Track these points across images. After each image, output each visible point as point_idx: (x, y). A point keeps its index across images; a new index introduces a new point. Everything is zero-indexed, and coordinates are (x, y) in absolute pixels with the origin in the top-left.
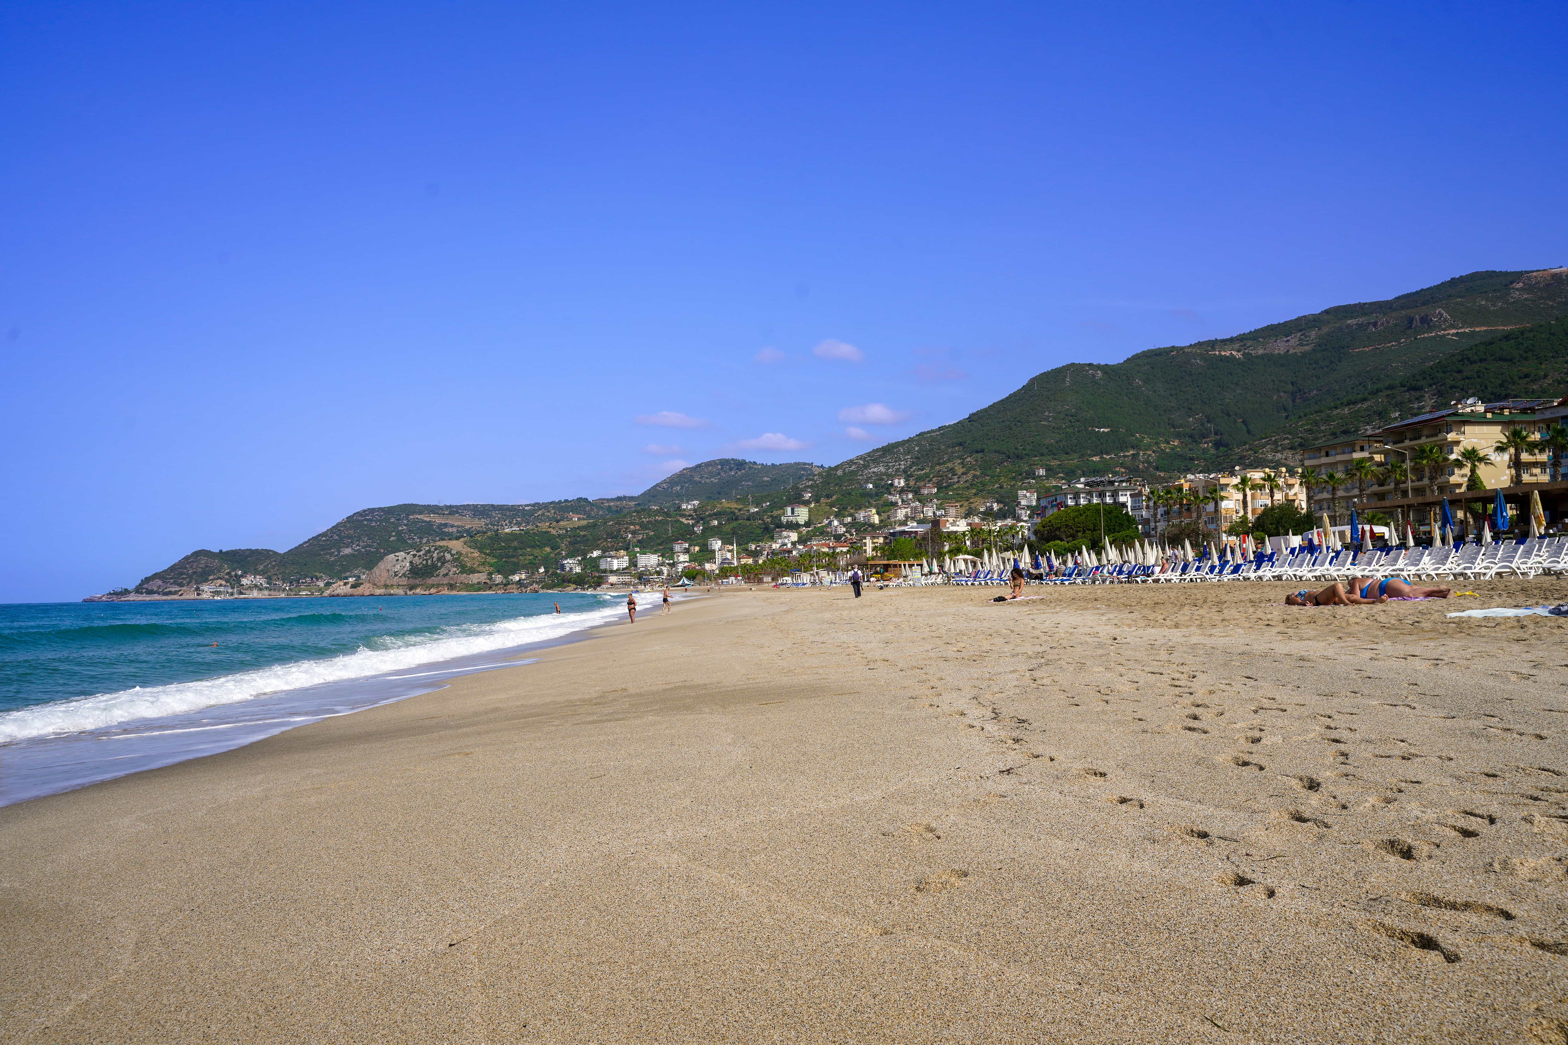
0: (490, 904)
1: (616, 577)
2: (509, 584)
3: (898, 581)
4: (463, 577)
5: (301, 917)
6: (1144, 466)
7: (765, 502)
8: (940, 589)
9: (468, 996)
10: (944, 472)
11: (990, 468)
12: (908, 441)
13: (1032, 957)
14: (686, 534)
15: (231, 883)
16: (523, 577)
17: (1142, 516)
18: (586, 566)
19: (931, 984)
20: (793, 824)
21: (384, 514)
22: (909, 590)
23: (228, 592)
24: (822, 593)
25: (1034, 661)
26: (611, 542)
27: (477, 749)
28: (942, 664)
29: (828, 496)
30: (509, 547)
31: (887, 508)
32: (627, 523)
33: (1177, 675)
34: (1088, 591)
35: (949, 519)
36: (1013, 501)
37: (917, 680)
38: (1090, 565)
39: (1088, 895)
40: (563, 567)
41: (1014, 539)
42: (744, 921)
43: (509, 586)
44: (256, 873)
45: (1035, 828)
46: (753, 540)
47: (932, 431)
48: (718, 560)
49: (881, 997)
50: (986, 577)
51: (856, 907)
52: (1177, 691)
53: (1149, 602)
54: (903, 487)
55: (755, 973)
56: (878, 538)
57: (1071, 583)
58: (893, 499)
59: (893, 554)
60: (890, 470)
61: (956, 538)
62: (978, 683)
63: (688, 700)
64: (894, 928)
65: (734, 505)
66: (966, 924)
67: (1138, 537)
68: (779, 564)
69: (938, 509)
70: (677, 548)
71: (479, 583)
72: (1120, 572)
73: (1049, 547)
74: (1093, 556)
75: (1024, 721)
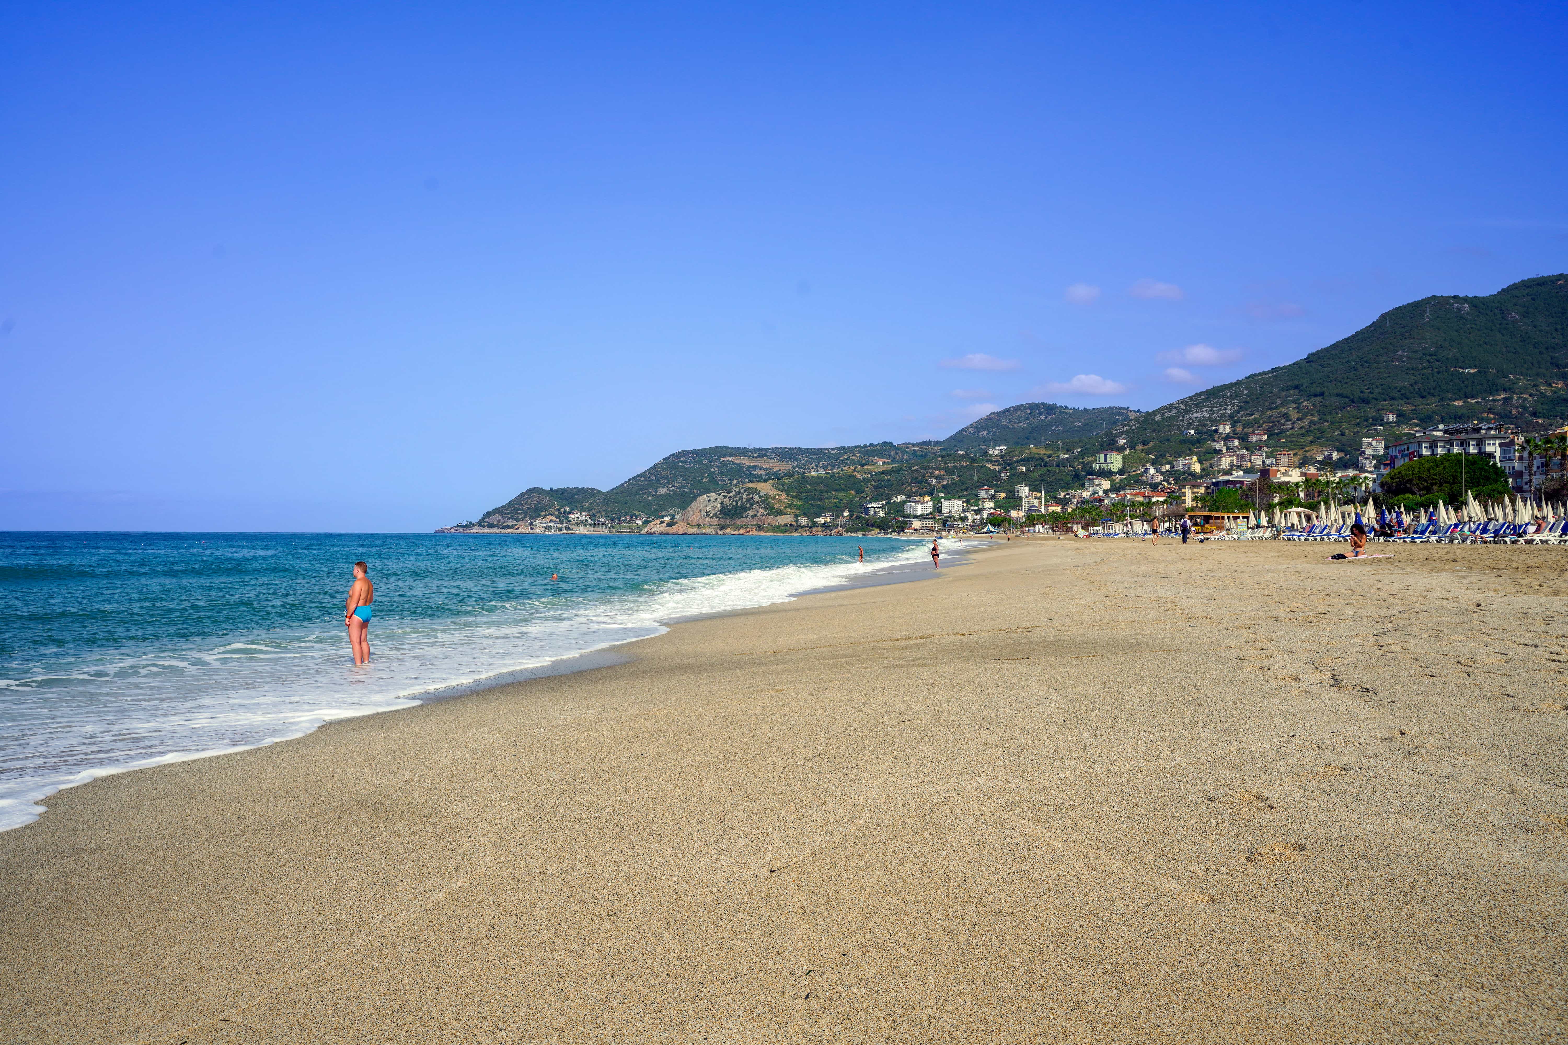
0: (807, 835)
1: (920, 523)
2: (814, 526)
3: (1221, 534)
4: (771, 519)
5: (635, 833)
6: (1518, 412)
7: (1077, 448)
8: (1269, 544)
9: (790, 920)
10: (1276, 417)
11: (1331, 414)
12: (1236, 383)
13: (1380, 942)
14: (992, 480)
15: (572, 796)
16: (828, 520)
17: (1513, 468)
18: (890, 510)
19: (1265, 959)
20: (1111, 781)
21: (698, 456)
22: (1234, 544)
23: (557, 528)
24: (1135, 544)
25: (1380, 626)
26: (915, 487)
27: (789, 686)
28: (1273, 625)
29: (1145, 443)
30: (815, 490)
31: (1209, 456)
32: (932, 468)
33: (1556, 649)
34: (1445, 550)
35: (1281, 468)
36: (1356, 450)
37: (1244, 640)
38: (1448, 523)
39: (1446, 882)
40: (867, 511)
41: (1355, 491)
42: (1060, 874)
43: (815, 529)
44: (594, 789)
45: (1383, 805)
46: (1062, 488)
47: (1264, 373)
48: (1025, 507)
49: (1209, 966)
50: (1322, 532)
51: (1180, 872)
52: (1556, 666)
53: (1521, 565)
54: (1228, 434)
55: (1074, 928)
56: (1199, 487)
57: (1424, 542)
58: (1217, 446)
59: (1215, 506)
60: (1215, 415)
61: (1288, 489)
62: (1314, 646)
63: (996, 649)
64: (1222, 897)
65: (1043, 451)
66: (1304, 900)
67: (1508, 492)
68: (1089, 512)
69: (1268, 457)
70: (983, 494)
71: (785, 525)
72: (1485, 530)
73: (1397, 501)
74: (1451, 511)
75: (1369, 690)
